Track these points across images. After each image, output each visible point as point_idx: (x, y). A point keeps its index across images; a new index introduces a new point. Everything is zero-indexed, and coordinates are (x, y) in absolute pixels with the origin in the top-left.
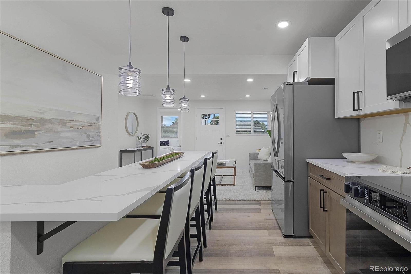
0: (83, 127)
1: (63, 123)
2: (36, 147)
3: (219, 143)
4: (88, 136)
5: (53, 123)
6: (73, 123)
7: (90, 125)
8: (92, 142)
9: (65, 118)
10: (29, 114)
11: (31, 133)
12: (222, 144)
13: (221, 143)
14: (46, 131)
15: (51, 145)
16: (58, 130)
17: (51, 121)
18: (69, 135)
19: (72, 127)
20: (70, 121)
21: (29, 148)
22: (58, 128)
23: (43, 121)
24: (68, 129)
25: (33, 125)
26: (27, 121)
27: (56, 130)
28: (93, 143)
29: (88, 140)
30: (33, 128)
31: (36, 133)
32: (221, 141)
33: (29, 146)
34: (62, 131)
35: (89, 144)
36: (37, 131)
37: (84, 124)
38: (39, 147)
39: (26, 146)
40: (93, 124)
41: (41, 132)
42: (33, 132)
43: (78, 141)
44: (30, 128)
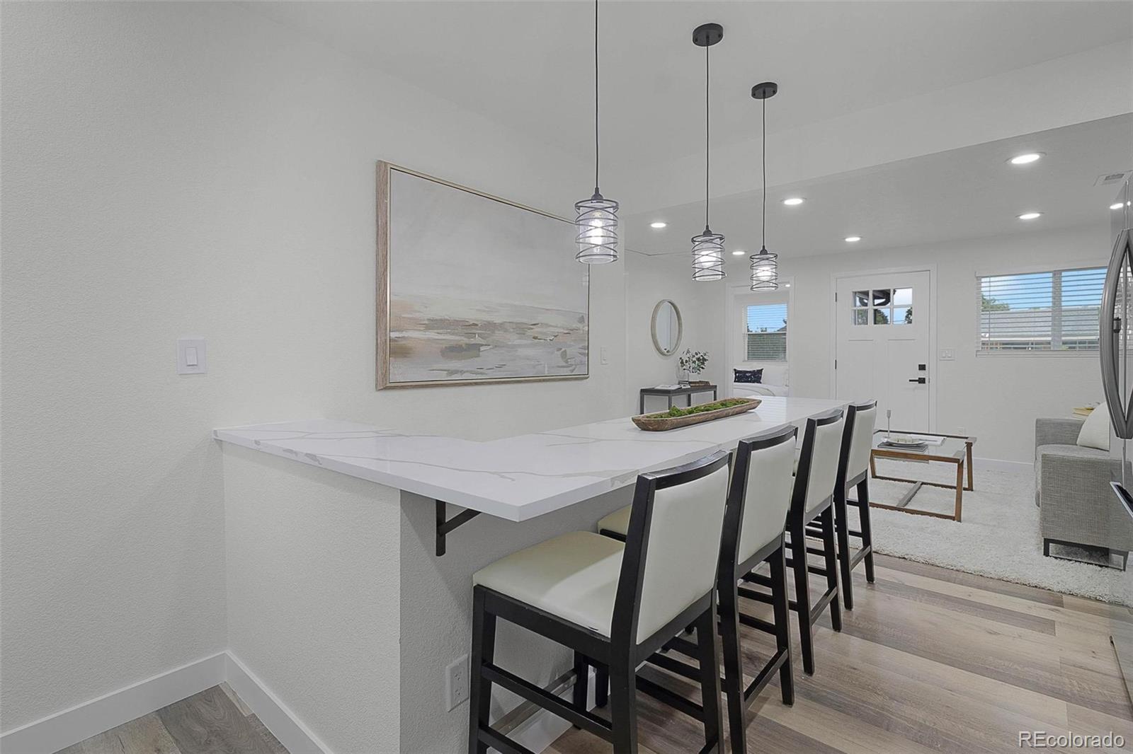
0: (556, 336)
1: (521, 329)
2: (481, 374)
3: (910, 381)
4: (564, 355)
5: (506, 331)
6: (536, 329)
7: (567, 332)
8: (571, 368)
9: (525, 320)
10: (471, 316)
11: (473, 350)
12: (924, 383)
13: (922, 381)
14: (496, 346)
15: (504, 371)
16: (515, 343)
17: (501, 326)
18: (530, 352)
19: (535, 338)
20: (532, 325)
21: (474, 376)
22: (514, 339)
23: (491, 327)
24: (530, 342)
25: (477, 336)
26: (469, 327)
27: (510, 343)
28: (572, 371)
29: (564, 364)
30: (478, 340)
31: (482, 349)
32: (922, 374)
33: (471, 372)
34: (520, 346)
35: (566, 372)
36: (482, 345)
37: (557, 330)
38: (486, 374)
39: (467, 371)
40: (572, 330)
41: (488, 348)
42: (476, 347)
43: (546, 366)
44: (473, 341)
